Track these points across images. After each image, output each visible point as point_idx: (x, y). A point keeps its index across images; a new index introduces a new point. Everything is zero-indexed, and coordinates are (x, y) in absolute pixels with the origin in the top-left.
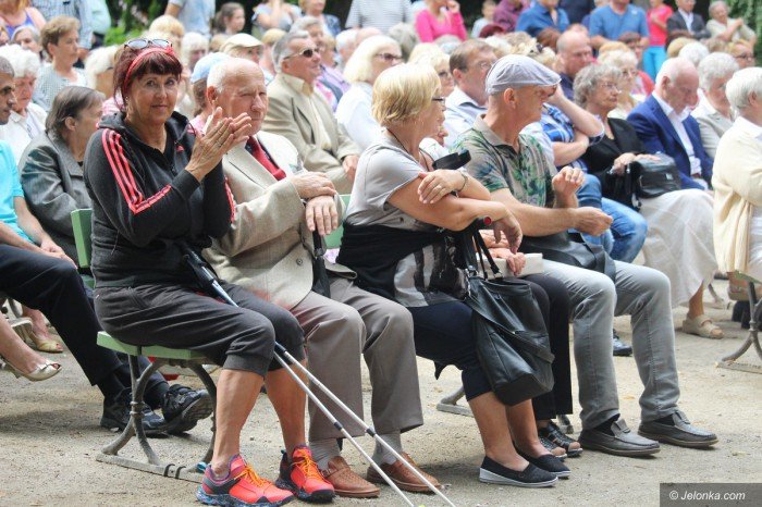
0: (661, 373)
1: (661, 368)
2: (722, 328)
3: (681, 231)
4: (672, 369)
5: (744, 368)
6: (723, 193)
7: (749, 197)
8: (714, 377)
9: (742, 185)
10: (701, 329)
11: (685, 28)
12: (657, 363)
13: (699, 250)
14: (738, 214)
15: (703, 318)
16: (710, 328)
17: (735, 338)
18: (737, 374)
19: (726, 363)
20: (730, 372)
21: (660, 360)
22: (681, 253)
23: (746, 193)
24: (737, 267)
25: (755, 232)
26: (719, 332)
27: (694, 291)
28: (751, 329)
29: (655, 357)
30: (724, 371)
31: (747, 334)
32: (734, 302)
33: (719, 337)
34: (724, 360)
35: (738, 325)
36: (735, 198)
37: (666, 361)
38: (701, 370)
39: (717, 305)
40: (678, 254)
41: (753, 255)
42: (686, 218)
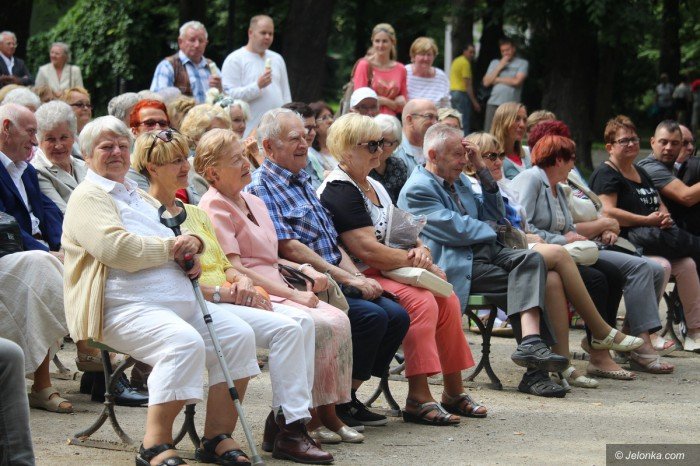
0: (16, 453)
1: (16, 449)
2: (70, 400)
3: (25, 296)
4: (28, 448)
5: (99, 445)
6: (73, 254)
7: (103, 258)
8: (67, 456)
9: (94, 246)
10: (48, 403)
11: (7, 73)
12: (11, 443)
13: (43, 316)
14: (91, 277)
15: (50, 391)
16: (58, 401)
17: (86, 411)
18: (92, 451)
19: (80, 440)
20: (84, 449)
21: (14, 439)
22: (25, 320)
23: (100, 254)
24: (90, 334)
25: (110, 296)
26: (67, 405)
27: (40, 361)
28: (107, 402)
29: (10, 436)
30: (78, 449)
31: (101, 408)
32: (82, 373)
33: (69, 411)
34: (78, 436)
35: (88, 397)
36: (87, 259)
37: (21, 440)
38: (53, 448)
39: (62, 376)
40: (21, 321)
41: (107, 322)
42: (29, 281)
